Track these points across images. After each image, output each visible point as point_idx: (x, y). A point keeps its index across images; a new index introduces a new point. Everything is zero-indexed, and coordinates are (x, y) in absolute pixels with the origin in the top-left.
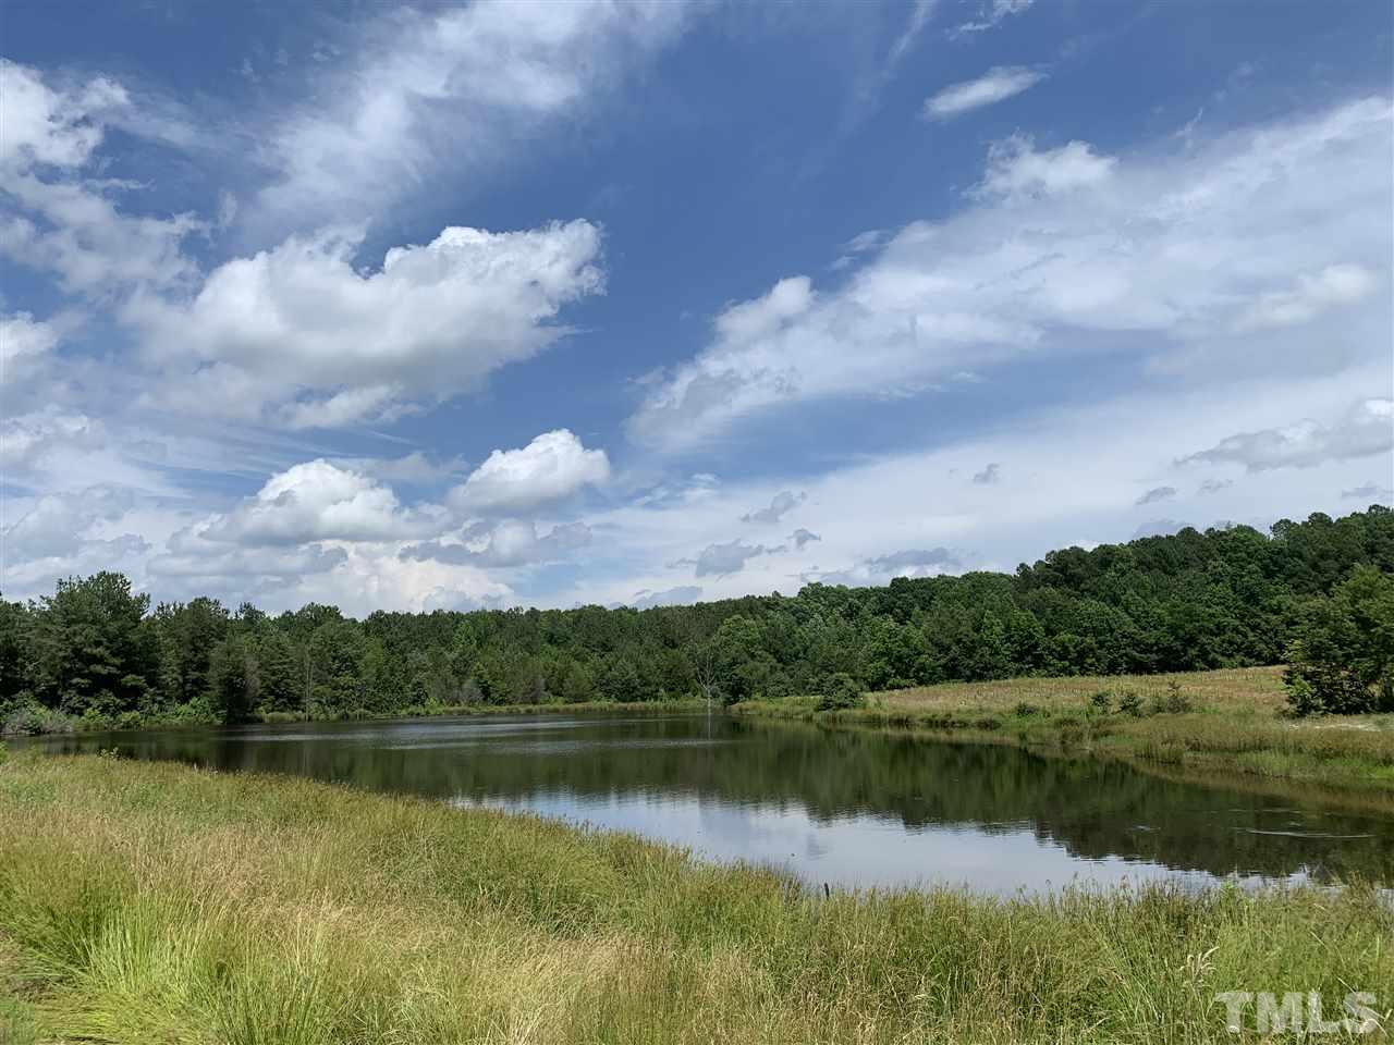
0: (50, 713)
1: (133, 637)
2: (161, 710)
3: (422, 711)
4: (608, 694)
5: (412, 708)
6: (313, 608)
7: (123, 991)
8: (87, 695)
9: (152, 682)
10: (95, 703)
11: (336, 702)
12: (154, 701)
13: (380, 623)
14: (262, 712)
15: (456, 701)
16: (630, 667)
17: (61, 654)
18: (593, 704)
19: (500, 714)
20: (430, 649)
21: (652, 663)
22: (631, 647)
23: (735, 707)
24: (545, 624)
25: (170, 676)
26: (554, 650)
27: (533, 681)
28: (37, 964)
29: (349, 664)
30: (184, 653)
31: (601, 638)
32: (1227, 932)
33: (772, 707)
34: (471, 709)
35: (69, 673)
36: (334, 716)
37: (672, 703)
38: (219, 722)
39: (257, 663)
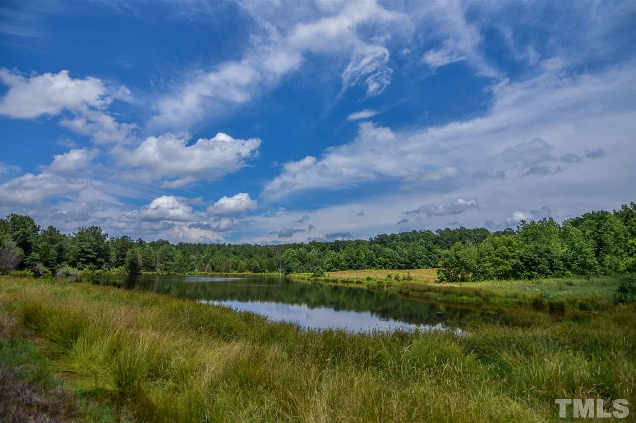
0: (72, 269)
1: (102, 247)
2: (109, 270)
3: (193, 273)
4: (250, 270)
5: (190, 272)
6: (160, 240)
7: (83, 357)
8: (85, 264)
9: (107, 261)
10: (88, 267)
11: (166, 270)
12: (107, 267)
13: (181, 246)
14: (142, 272)
15: (203, 271)
16: (257, 262)
17: (78, 251)
18: (246, 273)
19: (217, 275)
20: (197, 255)
21: (264, 261)
22: (258, 257)
23: (288, 275)
24: (233, 249)
25: (113, 259)
26: (235, 257)
27: (228, 266)
28: (55, 348)
29: (171, 258)
30: (118, 252)
31: (249, 253)
32: (415, 341)
33: (299, 276)
34: (209, 273)
35: (80, 257)
36: (165, 274)
37: (270, 274)
38: (128, 274)
39: (141, 256)
